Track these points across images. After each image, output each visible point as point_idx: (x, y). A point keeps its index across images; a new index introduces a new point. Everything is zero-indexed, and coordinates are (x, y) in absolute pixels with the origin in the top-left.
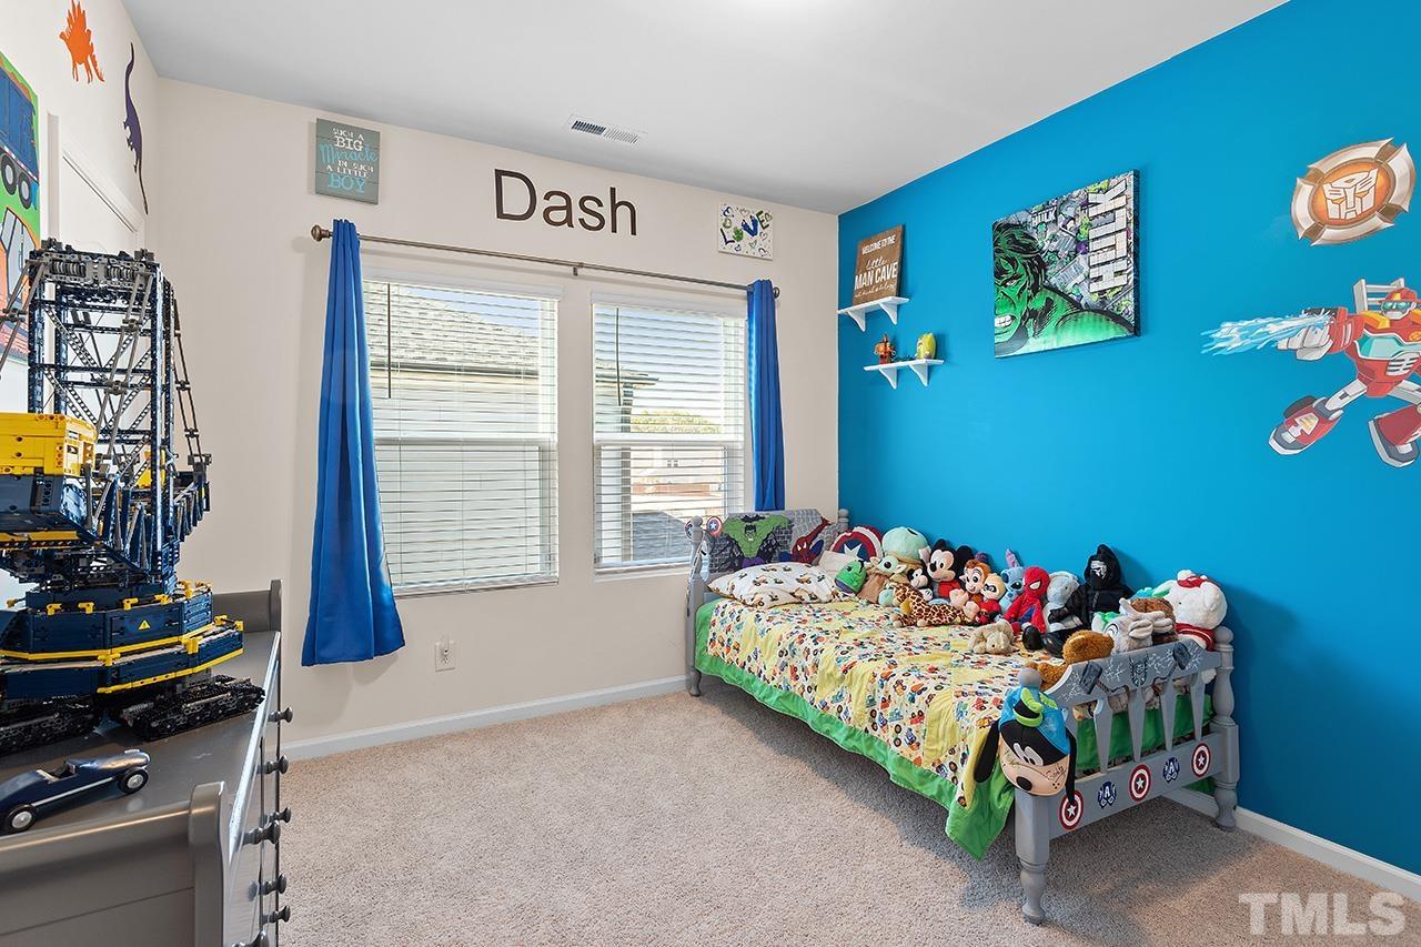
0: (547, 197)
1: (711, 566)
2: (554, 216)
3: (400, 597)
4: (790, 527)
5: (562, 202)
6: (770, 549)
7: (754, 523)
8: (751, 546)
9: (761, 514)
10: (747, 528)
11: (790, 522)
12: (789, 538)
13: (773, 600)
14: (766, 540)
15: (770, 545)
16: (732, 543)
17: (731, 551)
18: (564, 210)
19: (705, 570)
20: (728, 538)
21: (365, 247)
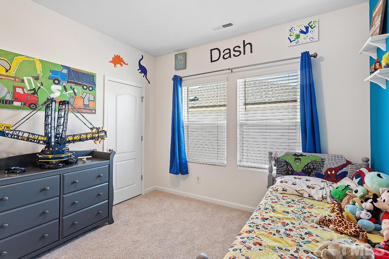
0: (224, 52)
1: (277, 171)
2: (226, 56)
3: (189, 162)
4: (322, 162)
5: (228, 51)
6: (310, 170)
7: (299, 157)
8: (298, 166)
9: (304, 154)
10: (295, 159)
11: (322, 159)
12: (323, 167)
13: (283, 190)
14: (307, 165)
15: (310, 168)
16: (288, 164)
17: (287, 167)
18: (228, 54)
19: (274, 172)
20: (286, 162)
21: (184, 79)
